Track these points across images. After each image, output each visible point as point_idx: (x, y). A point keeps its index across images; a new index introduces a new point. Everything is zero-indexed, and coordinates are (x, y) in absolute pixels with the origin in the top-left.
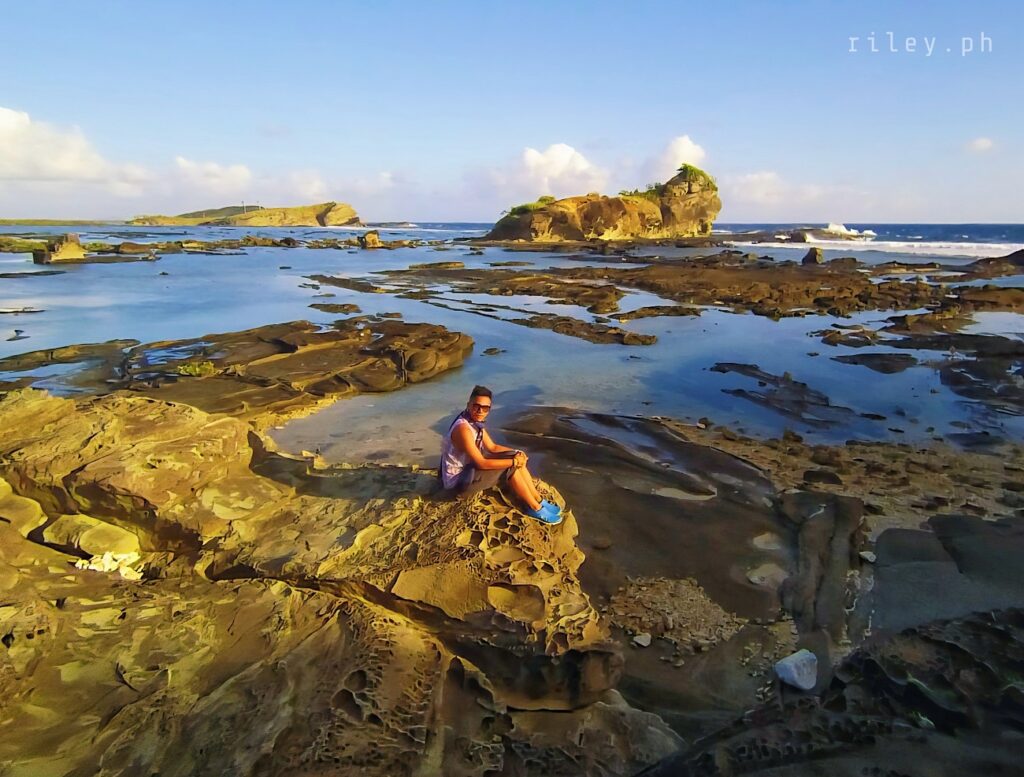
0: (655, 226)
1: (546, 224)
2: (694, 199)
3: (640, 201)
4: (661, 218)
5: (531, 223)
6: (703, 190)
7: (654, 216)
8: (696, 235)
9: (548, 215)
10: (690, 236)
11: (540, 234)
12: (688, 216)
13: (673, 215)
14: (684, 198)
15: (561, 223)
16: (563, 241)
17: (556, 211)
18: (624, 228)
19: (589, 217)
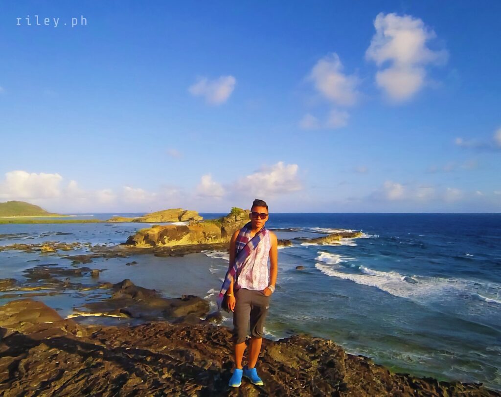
0: (212, 238)
1: (141, 239)
2: (237, 224)
4: (220, 234)
7: (215, 232)
11: (139, 243)
13: (226, 232)
14: (233, 223)
15: (147, 239)
16: (148, 246)
17: (146, 233)
18: (191, 239)
19: (161, 236)
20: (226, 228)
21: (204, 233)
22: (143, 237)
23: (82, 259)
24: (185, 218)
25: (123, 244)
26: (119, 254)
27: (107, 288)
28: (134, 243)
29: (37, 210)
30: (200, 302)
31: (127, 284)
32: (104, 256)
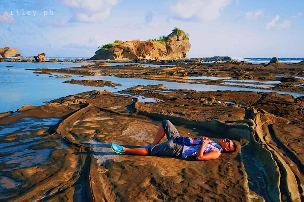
0: (165, 54)
1: (120, 53)
2: (180, 43)
3: (158, 43)
4: (166, 51)
5: (113, 52)
6: (183, 39)
7: (164, 50)
8: (181, 59)
9: (121, 48)
10: (179, 59)
11: (117, 57)
12: (178, 50)
13: (171, 49)
14: (176, 42)
18: (152, 55)
19: (139, 50)
21: (159, 49)
22: (122, 50)
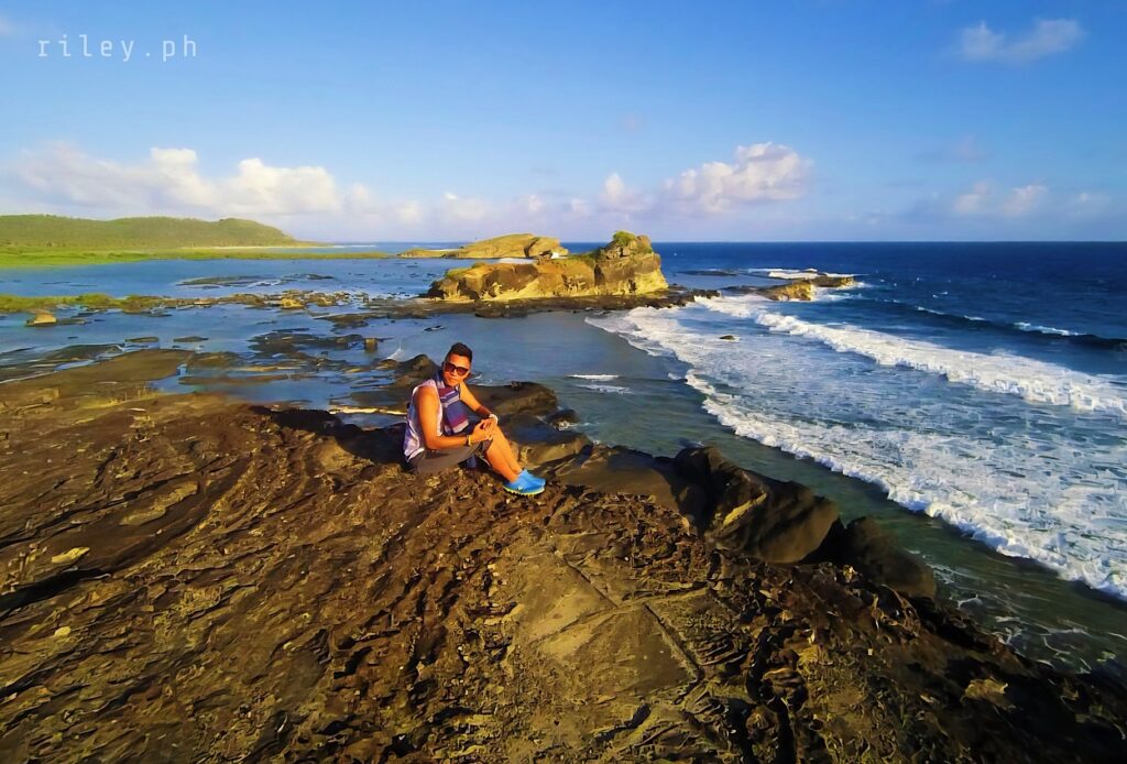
0: (579, 286)
1: (454, 287)
2: (625, 262)
4: (592, 278)
6: (634, 254)
7: (583, 277)
8: (627, 293)
10: (622, 293)
12: (617, 276)
13: (604, 275)
14: (616, 261)
15: (464, 287)
16: (466, 300)
17: (461, 277)
18: (541, 288)
19: (488, 282)
20: (604, 269)
21: (564, 277)
22: (457, 284)
23: (351, 321)
24: (536, 251)
25: (422, 296)
26: (415, 313)
27: (390, 368)
28: (441, 294)
29: (275, 236)
30: (542, 393)
31: (422, 363)
32: (388, 317)
